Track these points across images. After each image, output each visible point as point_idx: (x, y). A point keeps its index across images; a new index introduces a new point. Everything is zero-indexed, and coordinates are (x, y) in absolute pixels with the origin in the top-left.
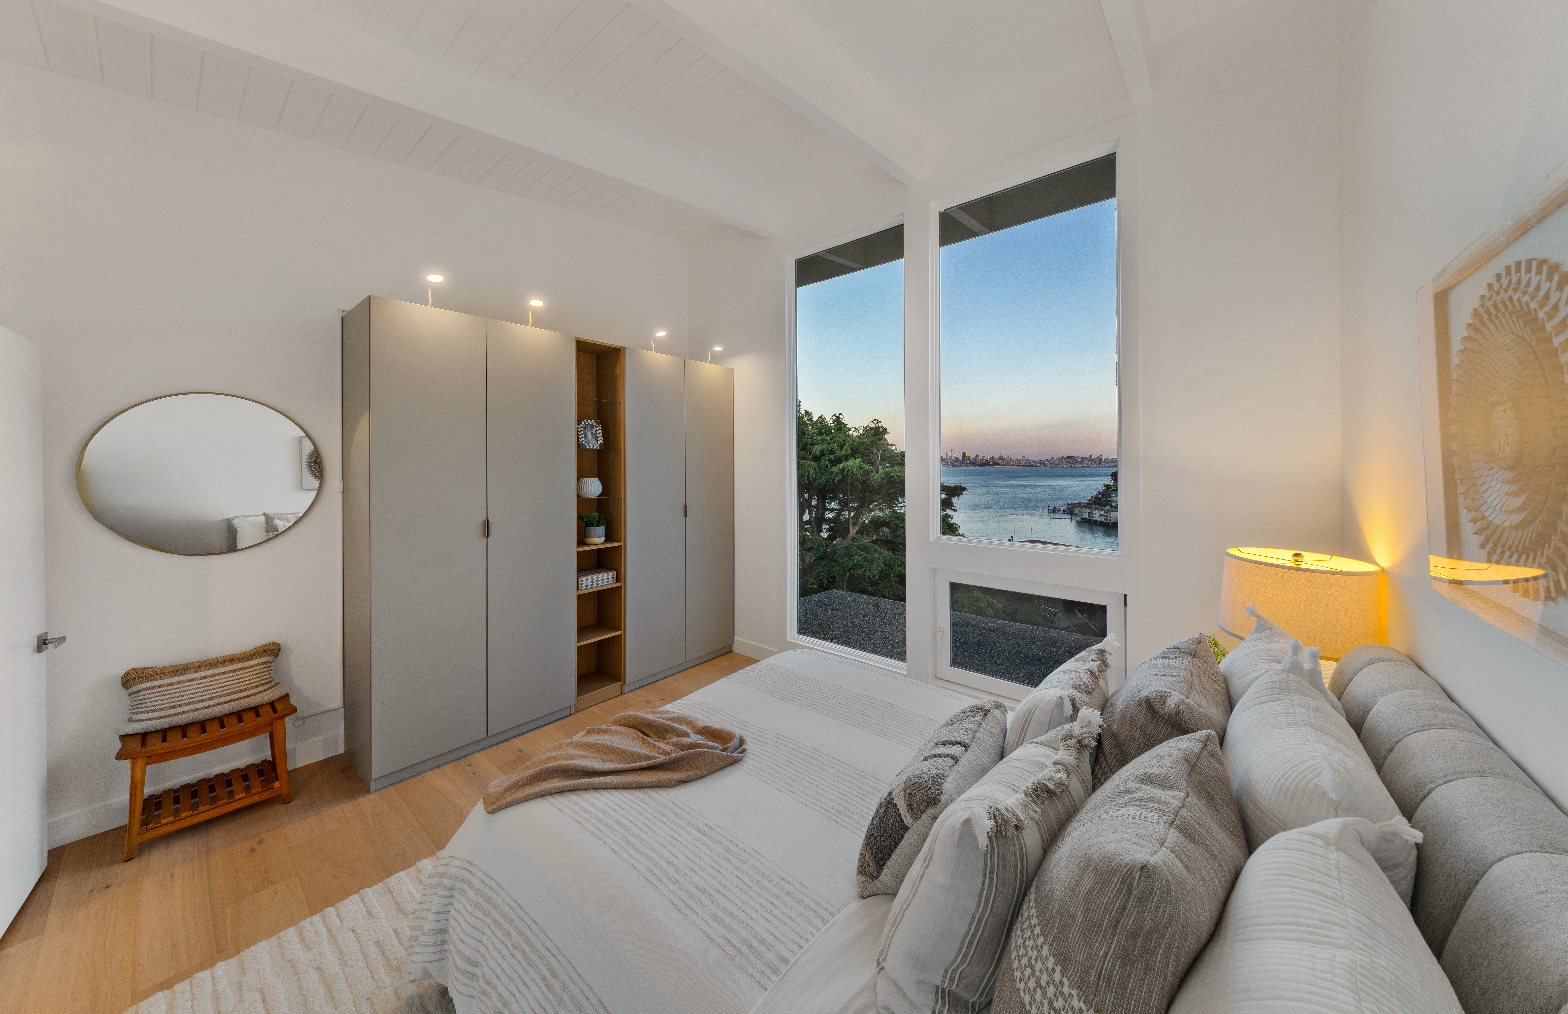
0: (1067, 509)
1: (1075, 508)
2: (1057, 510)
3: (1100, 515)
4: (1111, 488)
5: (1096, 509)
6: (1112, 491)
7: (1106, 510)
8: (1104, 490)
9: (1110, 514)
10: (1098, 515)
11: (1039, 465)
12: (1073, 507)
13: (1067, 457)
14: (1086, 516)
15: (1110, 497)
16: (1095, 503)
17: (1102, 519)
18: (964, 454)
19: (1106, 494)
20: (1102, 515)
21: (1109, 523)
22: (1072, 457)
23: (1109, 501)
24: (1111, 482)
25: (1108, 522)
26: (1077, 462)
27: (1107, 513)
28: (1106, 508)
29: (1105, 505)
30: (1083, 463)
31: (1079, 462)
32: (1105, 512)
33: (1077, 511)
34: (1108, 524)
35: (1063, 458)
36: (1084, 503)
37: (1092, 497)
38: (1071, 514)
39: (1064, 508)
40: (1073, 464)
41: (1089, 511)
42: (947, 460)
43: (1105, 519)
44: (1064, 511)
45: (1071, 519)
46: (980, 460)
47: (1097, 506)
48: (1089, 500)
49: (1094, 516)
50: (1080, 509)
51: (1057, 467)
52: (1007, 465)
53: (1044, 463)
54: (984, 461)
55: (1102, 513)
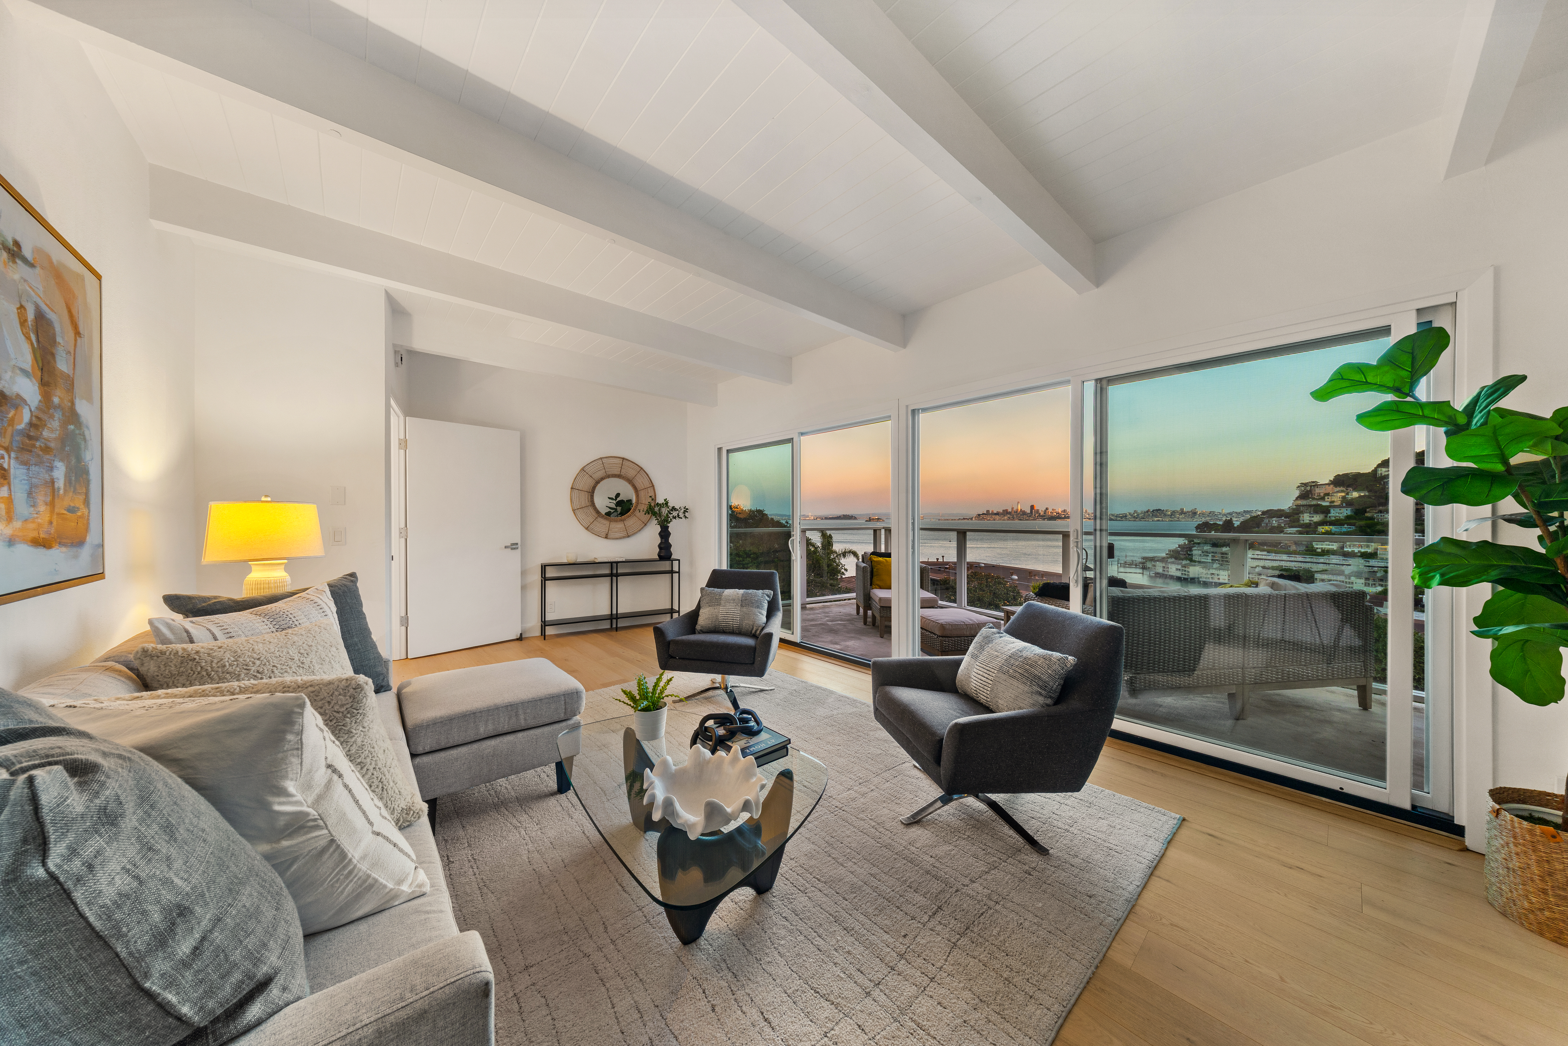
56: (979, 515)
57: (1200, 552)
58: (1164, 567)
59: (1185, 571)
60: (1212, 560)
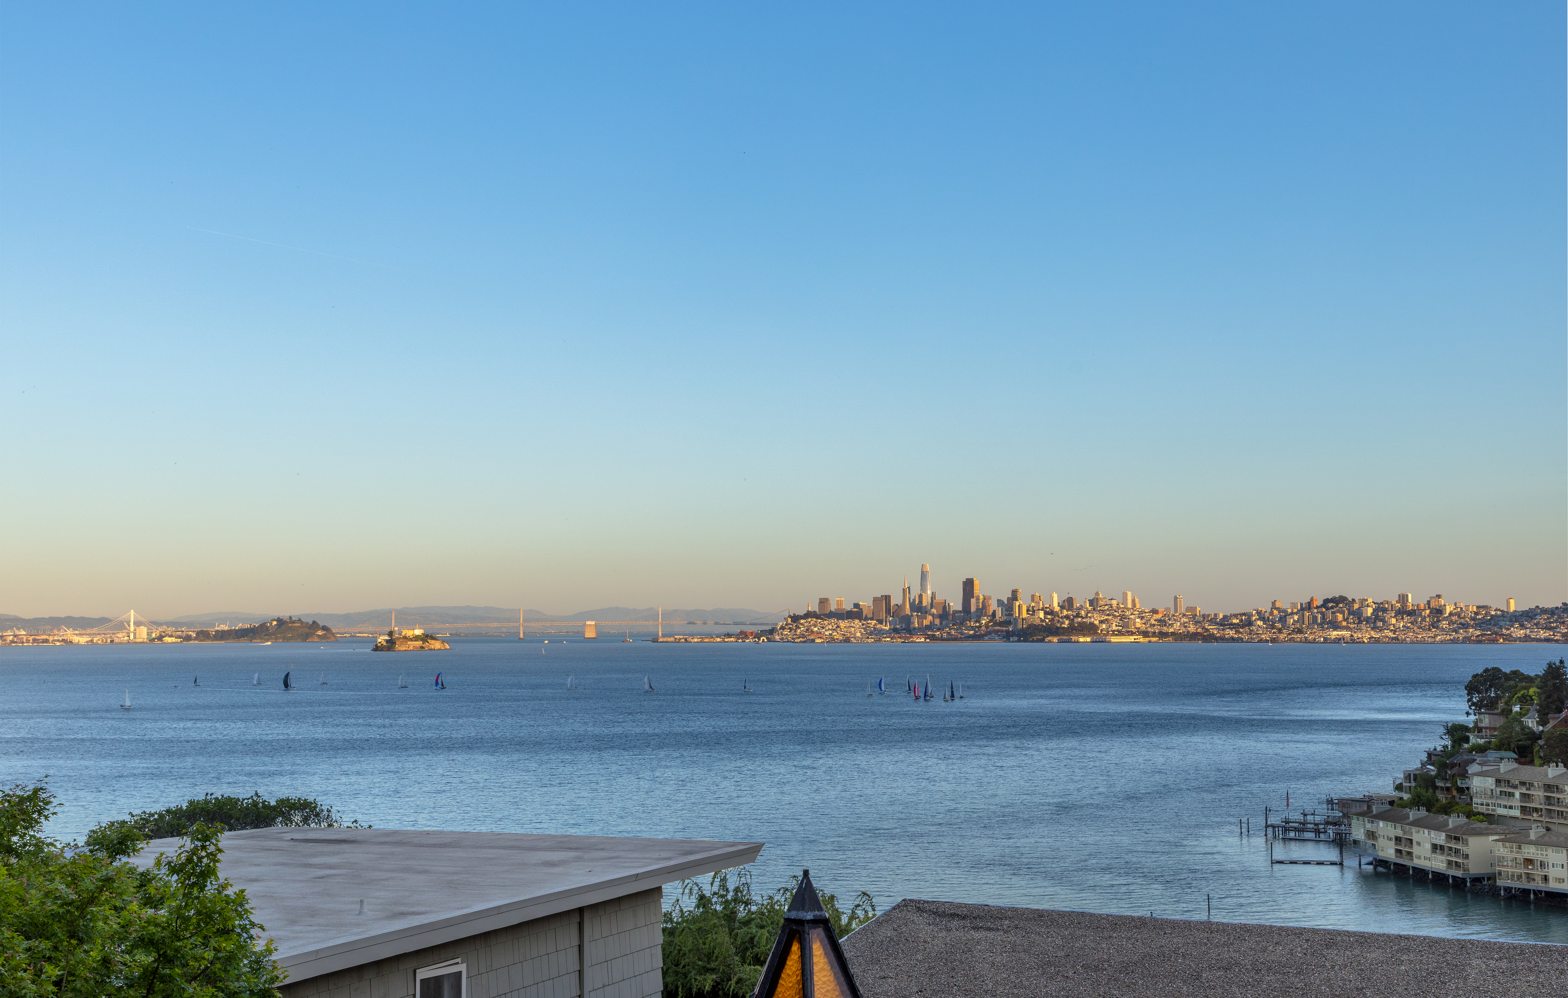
0: (1327, 823)
1: (1354, 822)
2: (1296, 829)
3: (1435, 847)
4: (1467, 740)
5: (1418, 823)
6: (1470, 751)
7: (1455, 828)
8: (1445, 747)
9: (1466, 843)
10: (1428, 846)
11: (1231, 633)
12: (1346, 816)
13: (1326, 601)
14: (1388, 852)
15: (1464, 775)
16: (1417, 802)
17: (1438, 863)
18: (968, 585)
19: (1453, 766)
20: (1442, 848)
21: (1464, 880)
22: (1342, 599)
23: (1461, 791)
24: (1468, 714)
25: (1459, 873)
26: (1358, 616)
27: (1457, 839)
28: (1453, 821)
29: (1446, 810)
30: (1380, 624)
31: (1368, 620)
32: (1449, 837)
33: (1358, 831)
34: (1459, 885)
35: (1309, 606)
36: (1381, 800)
37: (1408, 777)
38: (1341, 842)
39: (1318, 819)
40: (1347, 628)
41: (1399, 833)
42: (908, 612)
43: (1450, 863)
44: (1317, 832)
45: (1341, 864)
46: (1025, 615)
47: (1423, 812)
48: (1399, 788)
49: (1416, 850)
50: (1369, 826)
51: (1292, 640)
52: (1120, 633)
53: (1250, 623)
54: (1042, 615)
55: (1440, 838)
56: (795, 619)
57: (1490, 782)
58: (1398, 839)
59: (1457, 851)
60: (1523, 809)
